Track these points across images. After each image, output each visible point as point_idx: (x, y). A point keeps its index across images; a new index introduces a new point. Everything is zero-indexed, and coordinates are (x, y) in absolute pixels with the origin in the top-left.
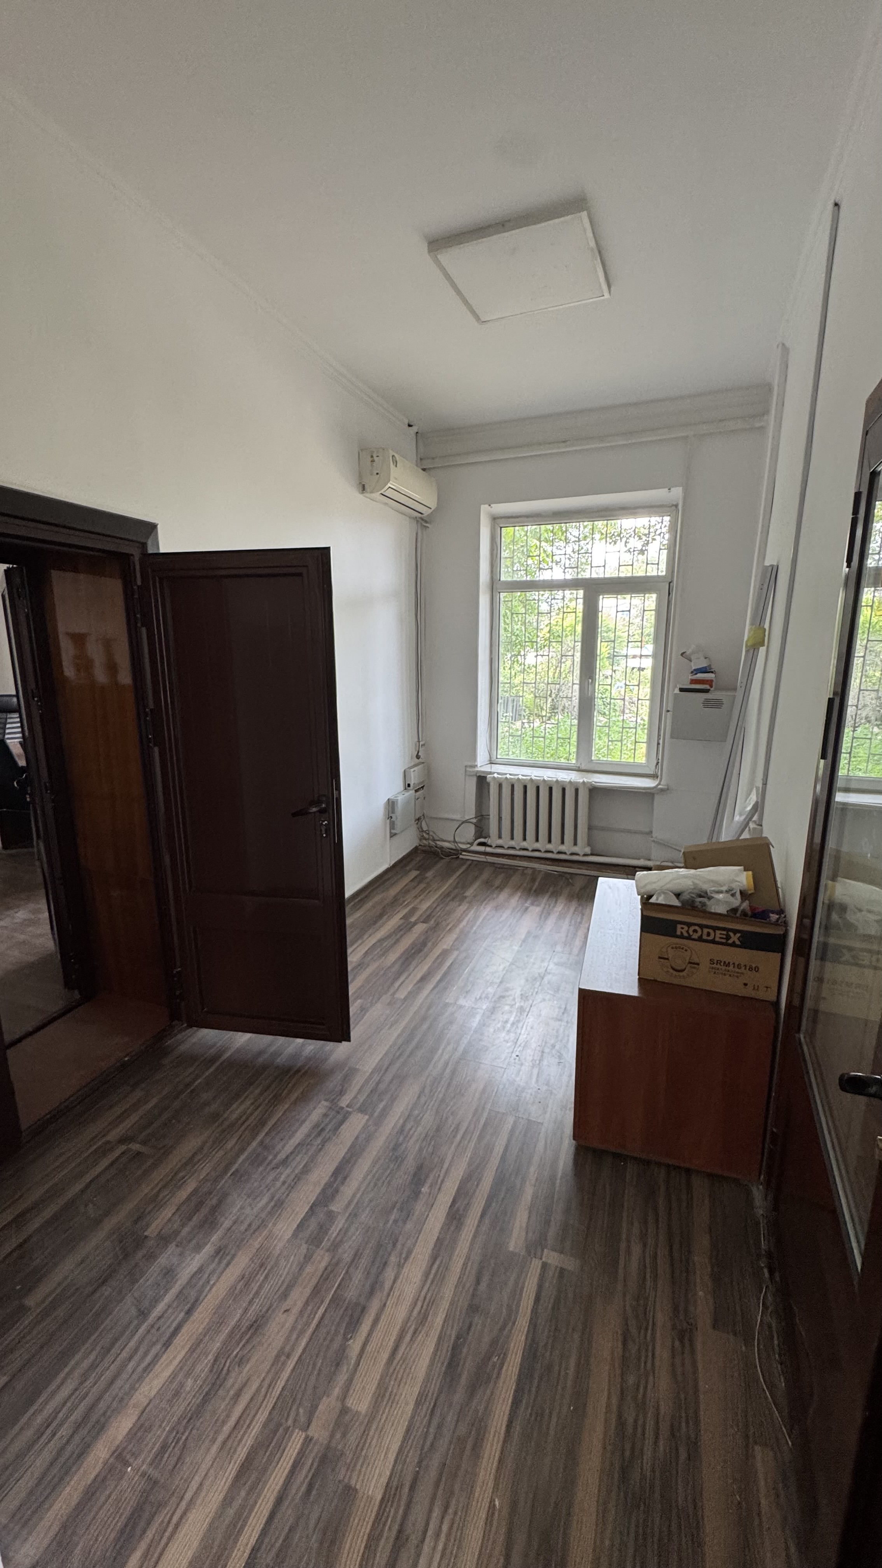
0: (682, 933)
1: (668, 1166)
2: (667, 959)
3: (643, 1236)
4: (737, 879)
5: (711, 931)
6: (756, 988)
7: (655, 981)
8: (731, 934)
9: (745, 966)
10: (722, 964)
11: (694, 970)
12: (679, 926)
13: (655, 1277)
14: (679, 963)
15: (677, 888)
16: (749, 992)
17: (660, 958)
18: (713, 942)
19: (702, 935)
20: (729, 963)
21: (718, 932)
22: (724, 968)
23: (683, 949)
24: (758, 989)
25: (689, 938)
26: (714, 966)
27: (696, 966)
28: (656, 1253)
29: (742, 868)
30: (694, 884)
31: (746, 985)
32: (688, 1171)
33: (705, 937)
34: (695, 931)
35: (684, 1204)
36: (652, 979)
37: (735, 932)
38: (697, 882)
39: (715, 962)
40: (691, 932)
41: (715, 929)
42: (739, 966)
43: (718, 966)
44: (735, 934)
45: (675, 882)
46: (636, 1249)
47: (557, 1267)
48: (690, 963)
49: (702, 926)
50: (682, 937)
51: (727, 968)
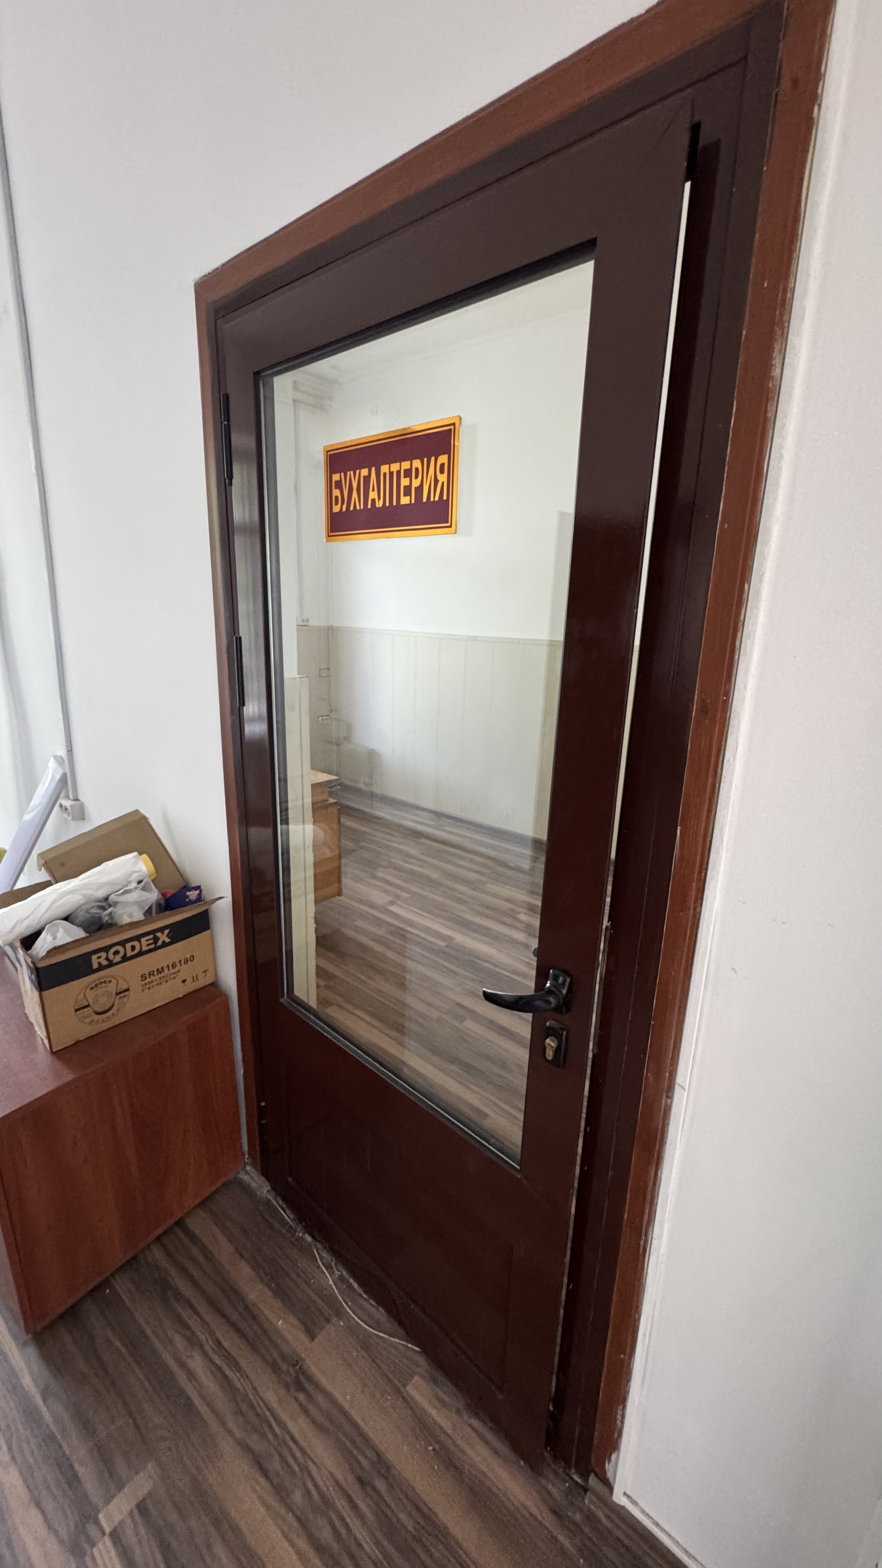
0: (99, 964)
1: (158, 1239)
2: (88, 1006)
3: (193, 1341)
4: (136, 869)
5: (136, 943)
6: (195, 979)
7: (77, 1042)
8: (159, 934)
9: (180, 961)
10: (156, 973)
11: (125, 1000)
12: (94, 957)
13: (235, 1365)
14: (103, 1002)
15: (65, 910)
16: (191, 987)
17: (77, 1010)
18: (141, 953)
19: (125, 954)
20: (162, 968)
21: (143, 940)
22: (157, 977)
23: (105, 982)
24: (197, 979)
25: (111, 964)
26: (148, 980)
27: (126, 993)
28: (217, 1339)
29: (135, 853)
30: (84, 895)
31: (184, 981)
32: (179, 1223)
33: (130, 953)
34: (116, 953)
35: (201, 1258)
36: (73, 1042)
37: (161, 930)
38: (88, 892)
39: (147, 976)
40: (111, 956)
41: (138, 938)
42: (174, 966)
43: (153, 978)
44: (163, 933)
45: (59, 903)
46: (197, 1363)
47: (131, 1513)
48: (117, 994)
49: (123, 943)
50: (101, 968)
51: (162, 975)
